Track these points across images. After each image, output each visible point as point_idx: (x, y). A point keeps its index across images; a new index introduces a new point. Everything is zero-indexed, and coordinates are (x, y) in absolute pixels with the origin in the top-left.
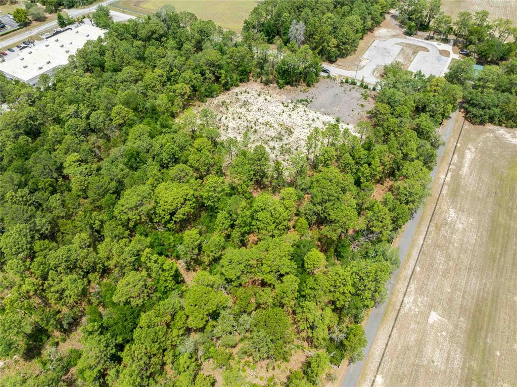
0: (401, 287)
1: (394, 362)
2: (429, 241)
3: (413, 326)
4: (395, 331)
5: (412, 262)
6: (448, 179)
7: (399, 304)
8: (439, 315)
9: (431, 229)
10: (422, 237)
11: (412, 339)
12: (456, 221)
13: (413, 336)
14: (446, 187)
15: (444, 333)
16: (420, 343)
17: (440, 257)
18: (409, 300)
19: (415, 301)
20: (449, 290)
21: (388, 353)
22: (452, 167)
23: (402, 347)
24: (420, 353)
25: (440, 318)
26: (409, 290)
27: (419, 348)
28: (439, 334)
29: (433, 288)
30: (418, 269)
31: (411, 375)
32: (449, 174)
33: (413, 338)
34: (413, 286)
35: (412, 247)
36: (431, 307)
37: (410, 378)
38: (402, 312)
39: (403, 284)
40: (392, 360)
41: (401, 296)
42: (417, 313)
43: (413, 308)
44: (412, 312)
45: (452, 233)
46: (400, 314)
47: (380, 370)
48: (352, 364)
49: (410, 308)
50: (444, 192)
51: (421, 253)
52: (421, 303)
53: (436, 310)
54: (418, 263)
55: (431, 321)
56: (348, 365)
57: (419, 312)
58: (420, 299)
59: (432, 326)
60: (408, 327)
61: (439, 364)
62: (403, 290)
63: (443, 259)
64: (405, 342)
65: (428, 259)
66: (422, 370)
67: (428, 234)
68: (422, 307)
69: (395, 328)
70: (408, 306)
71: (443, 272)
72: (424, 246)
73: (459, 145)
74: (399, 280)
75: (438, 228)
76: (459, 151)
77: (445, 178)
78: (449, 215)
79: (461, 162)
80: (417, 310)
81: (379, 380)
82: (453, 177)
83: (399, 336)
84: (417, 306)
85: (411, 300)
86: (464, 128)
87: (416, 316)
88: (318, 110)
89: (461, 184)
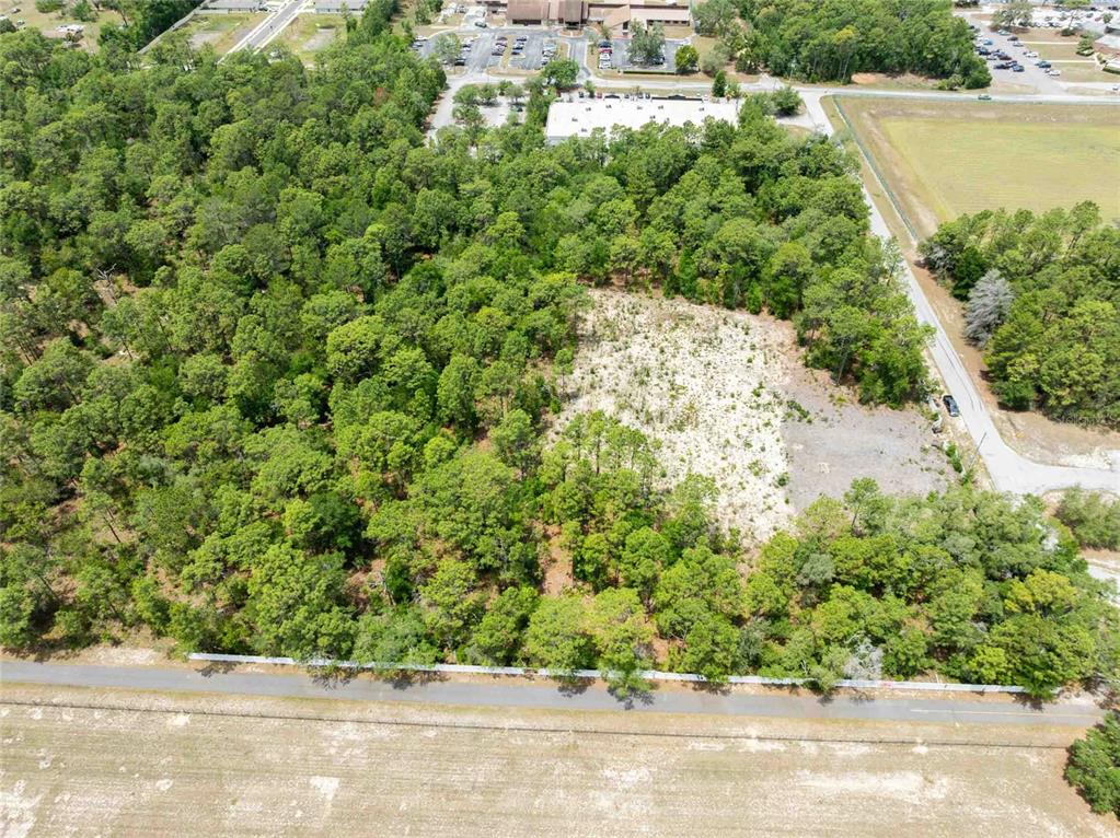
0: (374, 711)
1: (217, 736)
2: (517, 741)
3: (296, 751)
4: (277, 723)
5: (444, 718)
6: (753, 746)
7: (334, 716)
8: (336, 796)
9: (556, 738)
10: (520, 723)
11: (268, 756)
12: (615, 790)
13: (275, 756)
14: (719, 746)
15: (299, 814)
16: (265, 771)
17: (485, 770)
18: (350, 732)
19: (351, 744)
20: (403, 806)
21: (230, 723)
22: (811, 749)
23: (249, 742)
24: (246, 774)
25: (330, 797)
26: (372, 727)
27: (254, 771)
28: (294, 803)
29: (393, 772)
30: (431, 733)
31: (199, 769)
32: (768, 746)
33: (272, 756)
34: (384, 732)
35: (484, 711)
36: (348, 777)
37: (192, 768)
38: (320, 726)
39: (383, 714)
40: (220, 731)
41: (355, 715)
42: (327, 753)
43: (335, 743)
44: (324, 744)
45: (567, 787)
46: (313, 723)
47: (199, 717)
48: (200, 674)
49: (333, 738)
50: (700, 745)
51: (475, 731)
52: (352, 756)
53: (345, 786)
54: (445, 730)
55: (316, 781)
56: (196, 670)
57: (330, 755)
58: (357, 751)
59: (306, 786)
60: (292, 744)
61: (233, 815)
62: (370, 716)
63: (480, 780)
64: (258, 746)
65: (465, 749)
66: (213, 785)
67: (537, 734)
68: (342, 760)
69: (281, 722)
70: (336, 733)
71: (444, 785)
72: (497, 733)
73: (923, 750)
74: (390, 704)
75: (566, 752)
76: (892, 754)
77: (749, 738)
78: (622, 770)
79: (848, 767)
80: (333, 751)
81: (181, 720)
82: (769, 754)
83: (268, 733)
84: (342, 749)
85: (351, 736)
86: (1023, 753)
87: (318, 753)
88: (792, 441)
89: (758, 783)
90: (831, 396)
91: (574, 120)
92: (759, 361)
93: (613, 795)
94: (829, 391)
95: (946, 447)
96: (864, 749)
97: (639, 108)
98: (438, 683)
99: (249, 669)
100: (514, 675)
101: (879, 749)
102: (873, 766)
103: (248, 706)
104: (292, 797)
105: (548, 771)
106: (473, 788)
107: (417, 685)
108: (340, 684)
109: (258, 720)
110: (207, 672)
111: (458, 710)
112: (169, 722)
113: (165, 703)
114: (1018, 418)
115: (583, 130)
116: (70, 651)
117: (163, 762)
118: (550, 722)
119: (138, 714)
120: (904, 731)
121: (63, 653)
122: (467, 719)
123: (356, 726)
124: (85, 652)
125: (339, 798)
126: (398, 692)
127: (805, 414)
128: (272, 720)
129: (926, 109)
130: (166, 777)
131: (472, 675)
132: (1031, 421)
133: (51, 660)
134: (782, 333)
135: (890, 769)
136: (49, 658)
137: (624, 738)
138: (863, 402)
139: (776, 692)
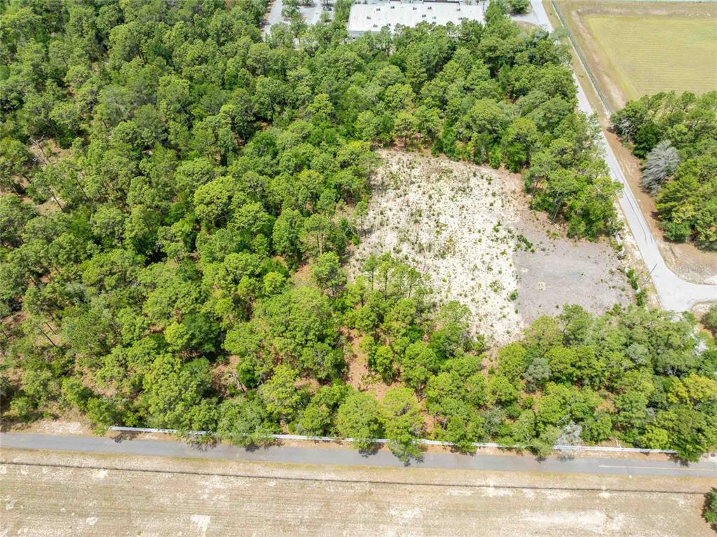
0: (233, 468)
1: (127, 485)
2: (331, 489)
3: (181, 496)
4: (167, 476)
5: (281, 473)
6: (491, 492)
7: (206, 471)
8: (208, 529)
9: (357, 487)
10: (333, 476)
11: (162, 500)
12: (397, 524)
13: (166, 500)
14: (468, 492)
16: (160, 511)
17: (309, 511)
18: (217, 482)
19: (218, 491)
21: (135, 476)
22: (530, 494)
23: (149, 490)
24: (146, 513)
25: (204, 530)
26: (232, 479)
27: (152, 511)
29: (247, 511)
30: (272, 484)
31: (115, 509)
32: (502, 492)
33: (165, 500)
34: (240, 483)
35: (309, 467)
36: (216, 515)
37: (111, 509)
38: (196, 478)
39: (239, 470)
40: (129, 482)
41: (220, 471)
42: (201, 498)
43: (207, 491)
44: (200, 492)
45: (365, 522)
46: (192, 476)
47: (114, 472)
48: (114, 440)
49: (205, 487)
50: (455, 492)
51: (301, 482)
52: (218, 500)
53: (214, 521)
54: (281, 481)
55: (195, 518)
56: (111, 437)
57: (204, 500)
58: (222, 497)
59: (188, 522)
60: (178, 491)
62: (231, 472)
63: (306, 517)
64: (155, 493)
65: (296, 495)
66: (125, 521)
67: (343, 484)
68: (212, 503)
69: (170, 475)
70: (207, 483)
71: (281, 521)
72: (317, 483)
73: (606, 495)
74: (244, 463)
75: (363, 497)
76: (586, 498)
77: (489, 486)
78: (402, 510)
79: (556, 507)
80: (205, 496)
81: (102, 474)
82: (503, 498)
83: (161, 483)
84: (211, 496)
85: (218, 486)
86: (674, 497)
87: (196, 498)
88: (520, 266)
89: (494, 519)
90: (548, 232)
91: (368, 18)
92: (498, 205)
93: (396, 527)
94: (547, 228)
95: (627, 270)
96: (566, 494)
97: (414, 9)
98: (276, 447)
99: (147, 437)
100: (328, 441)
101: (576, 495)
102: (573, 507)
103: (147, 464)
104: (179, 530)
105: (352, 511)
106: (301, 523)
107: (262, 449)
108: (209, 448)
109: (155, 473)
110: (118, 439)
111: (290, 467)
112: (93, 475)
113: (91, 462)
114: (678, 248)
115: (375, 26)
116: (24, 423)
117: (91, 504)
118: (353, 476)
119: (72, 470)
120: (593, 481)
121: (19, 425)
122: (296, 473)
123: (221, 478)
124: (35, 425)
125: (211, 530)
126: (249, 453)
127: (529, 245)
128: (164, 474)
129: (617, 8)
130: (93, 516)
131: (300, 441)
132: (686, 250)
133: (12, 430)
134: (514, 183)
135: (584, 509)
136: (10, 428)
137: (404, 487)
138: (569, 236)
139: (507, 453)
